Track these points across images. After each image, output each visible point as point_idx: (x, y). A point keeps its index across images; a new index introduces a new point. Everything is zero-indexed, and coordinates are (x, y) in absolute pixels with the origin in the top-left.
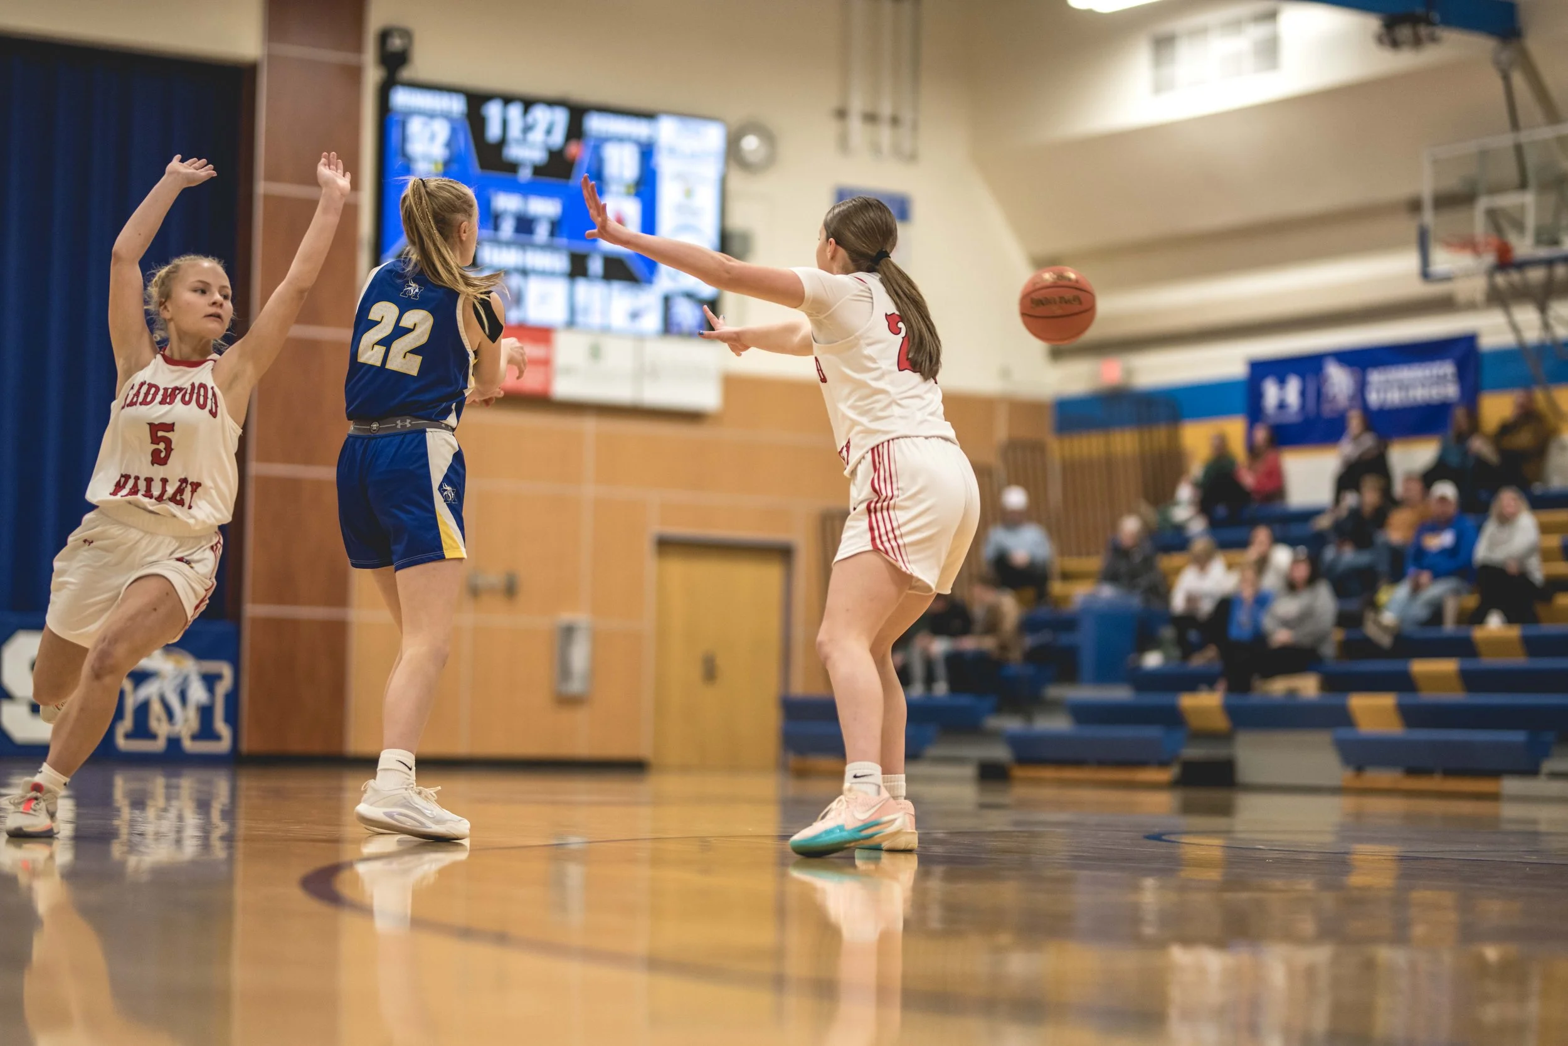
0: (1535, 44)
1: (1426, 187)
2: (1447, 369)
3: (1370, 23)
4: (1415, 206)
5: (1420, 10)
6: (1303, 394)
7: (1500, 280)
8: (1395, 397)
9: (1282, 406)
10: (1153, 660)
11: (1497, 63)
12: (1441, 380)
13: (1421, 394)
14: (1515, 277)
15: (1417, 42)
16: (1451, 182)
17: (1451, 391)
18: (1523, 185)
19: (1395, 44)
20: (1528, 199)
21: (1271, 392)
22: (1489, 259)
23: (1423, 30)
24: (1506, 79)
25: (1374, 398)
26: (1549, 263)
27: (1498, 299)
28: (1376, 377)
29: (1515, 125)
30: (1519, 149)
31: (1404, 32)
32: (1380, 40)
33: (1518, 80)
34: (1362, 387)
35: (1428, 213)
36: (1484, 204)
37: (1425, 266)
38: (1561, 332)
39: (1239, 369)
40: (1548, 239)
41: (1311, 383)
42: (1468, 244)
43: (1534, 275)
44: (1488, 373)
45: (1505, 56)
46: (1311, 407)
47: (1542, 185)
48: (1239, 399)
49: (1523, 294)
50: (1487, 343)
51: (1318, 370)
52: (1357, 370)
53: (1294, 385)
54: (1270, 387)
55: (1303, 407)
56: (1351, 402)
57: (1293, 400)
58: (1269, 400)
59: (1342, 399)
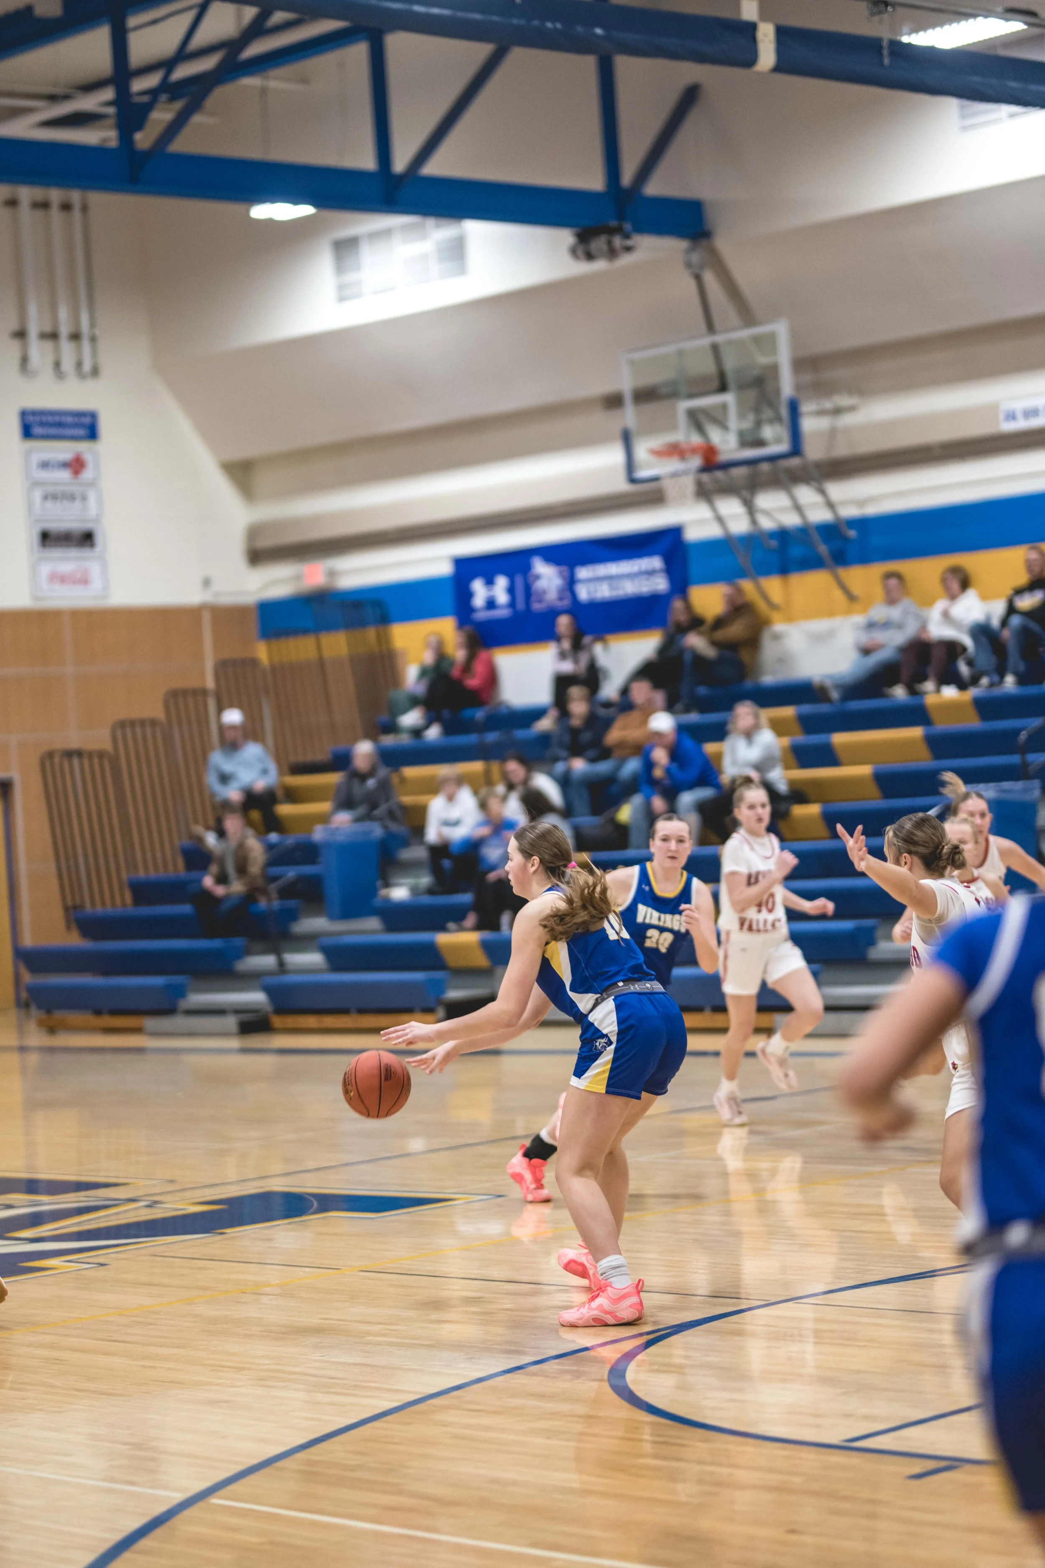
0: (722, 242)
1: (626, 384)
2: (656, 562)
3: (565, 237)
4: (614, 401)
5: (613, 223)
6: (511, 590)
7: (705, 477)
8: (604, 592)
9: (491, 604)
10: (400, 893)
11: (689, 265)
12: (651, 573)
13: (630, 588)
14: (719, 475)
15: (612, 253)
16: (648, 380)
17: (661, 584)
18: (723, 388)
19: (590, 257)
20: (729, 398)
21: (479, 591)
22: (696, 462)
23: (617, 241)
24: (698, 278)
25: (583, 593)
26: (754, 462)
27: (704, 493)
28: (583, 573)
29: (711, 328)
30: (715, 349)
31: (599, 243)
32: (573, 252)
33: (709, 278)
34: (571, 583)
35: (629, 416)
36: (684, 405)
37: (630, 465)
38: (767, 524)
39: (445, 569)
40: (752, 440)
41: (519, 581)
42: (675, 451)
43: (738, 472)
44: (695, 566)
45: (695, 257)
46: (521, 605)
47: (743, 386)
48: (448, 598)
49: (728, 490)
50: (692, 535)
51: (527, 570)
52: (565, 568)
53: (502, 582)
54: (478, 587)
55: (512, 604)
56: (561, 599)
57: (502, 597)
58: (479, 599)
59: (552, 596)
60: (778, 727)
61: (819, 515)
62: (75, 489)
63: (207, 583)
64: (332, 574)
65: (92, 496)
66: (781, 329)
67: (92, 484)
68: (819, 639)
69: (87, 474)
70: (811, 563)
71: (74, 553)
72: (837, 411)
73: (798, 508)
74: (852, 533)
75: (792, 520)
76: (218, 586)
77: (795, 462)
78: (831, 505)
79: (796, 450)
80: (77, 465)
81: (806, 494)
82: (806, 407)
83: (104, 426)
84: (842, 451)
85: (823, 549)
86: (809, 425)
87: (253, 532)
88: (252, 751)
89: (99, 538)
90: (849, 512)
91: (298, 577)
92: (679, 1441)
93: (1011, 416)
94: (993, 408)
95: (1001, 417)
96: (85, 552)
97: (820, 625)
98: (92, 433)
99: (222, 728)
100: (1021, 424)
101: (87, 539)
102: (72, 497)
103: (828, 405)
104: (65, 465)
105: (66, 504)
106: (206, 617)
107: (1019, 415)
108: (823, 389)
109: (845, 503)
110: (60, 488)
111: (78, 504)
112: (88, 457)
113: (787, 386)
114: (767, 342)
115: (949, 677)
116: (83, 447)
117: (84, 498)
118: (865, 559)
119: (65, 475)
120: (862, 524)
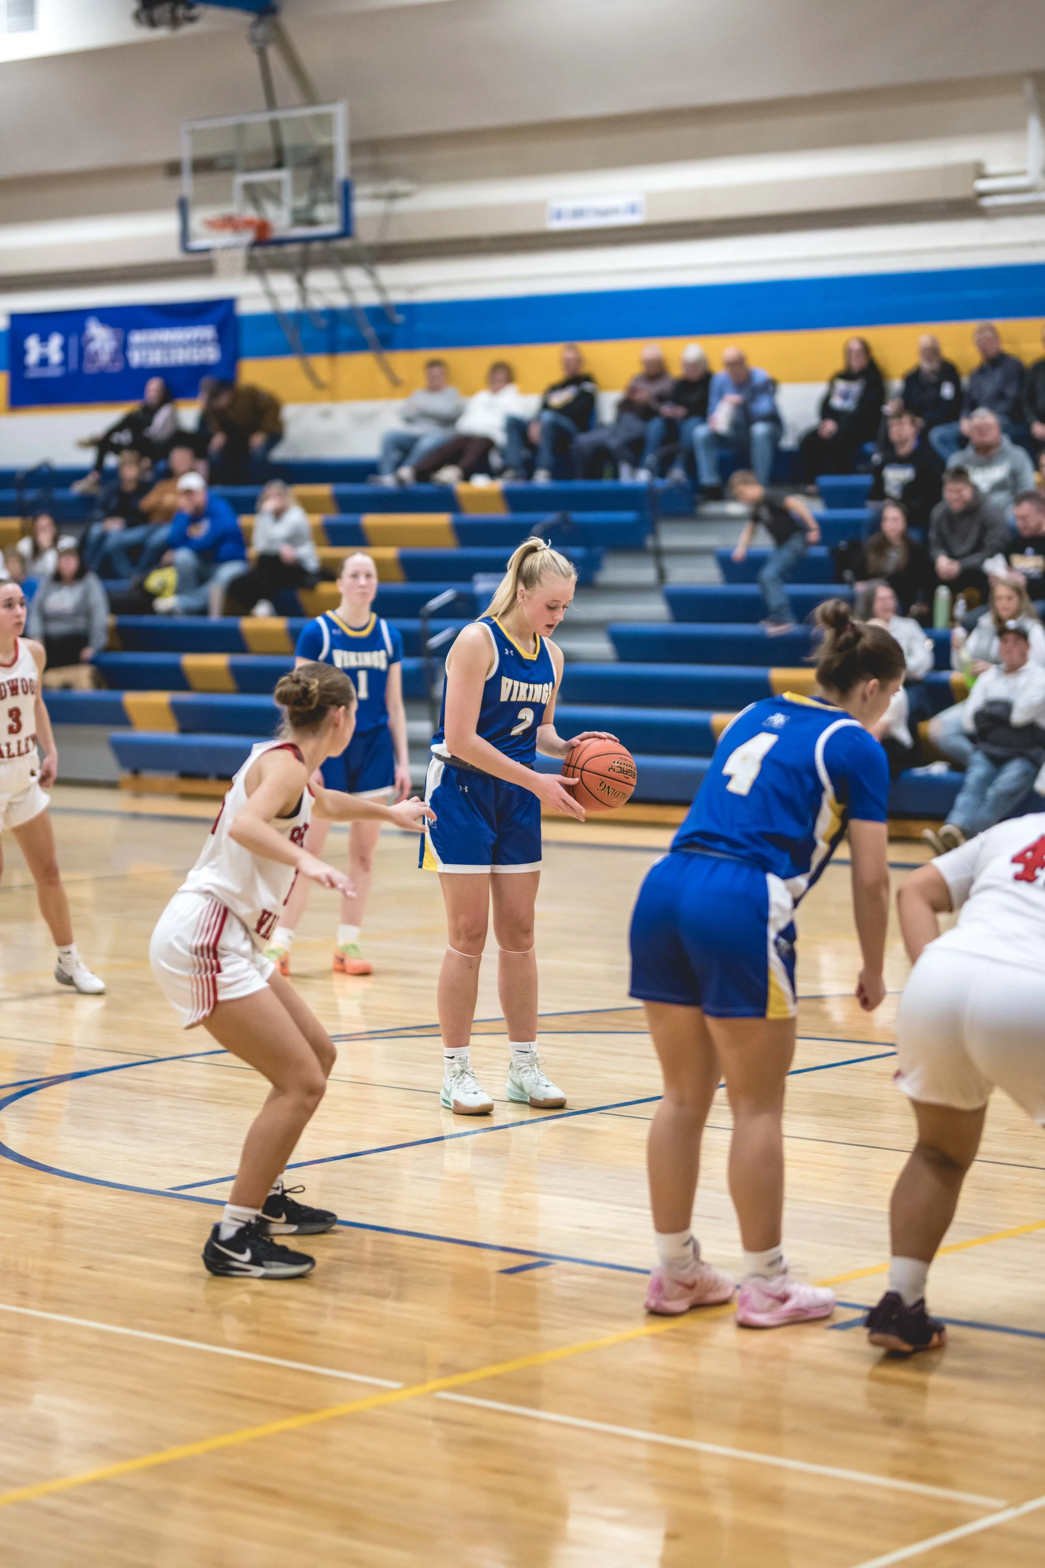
0: (289, 20)
1: (185, 152)
2: (207, 332)
3: (131, 3)
4: (173, 169)
6: (64, 348)
7: (258, 252)
8: (156, 358)
9: (44, 362)
11: (253, 39)
12: (202, 343)
13: (181, 357)
14: (272, 251)
15: (175, 22)
16: (209, 150)
17: (211, 354)
18: (279, 165)
19: (153, 23)
20: (284, 175)
21: (33, 348)
22: (248, 236)
23: (181, 11)
24: (262, 53)
25: (136, 358)
26: (306, 241)
27: (255, 267)
28: (137, 338)
29: (271, 103)
30: (275, 125)
31: (162, 11)
32: (137, 16)
33: (273, 53)
34: (124, 347)
35: (187, 185)
36: (241, 179)
37: (185, 235)
38: (317, 303)
39: (2, 323)
40: (304, 218)
41: (73, 340)
42: (229, 223)
43: (293, 249)
44: (247, 339)
45: (261, 32)
46: (73, 364)
47: (300, 165)
48: (3, 353)
49: (280, 266)
50: (245, 308)
51: (81, 330)
52: (118, 332)
53: (56, 342)
54: (32, 344)
55: (65, 363)
56: (113, 361)
57: (55, 356)
58: (33, 357)
59: (105, 358)
60: (309, 505)
61: (368, 298)
66: (339, 111)
68: (363, 420)
70: (357, 345)
72: (393, 196)
73: (346, 289)
74: (400, 318)
75: (340, 301)
77: (345, 244)
78: (380, 289)
79: (347, 231)
81: (356, 276)
82: (361, 190)
84: (395, 235)
85: (369, 332)
86: (362, 208)
90: (398, 297)
92: (19, 1182)
93: (559, 215)
94: (541, 204)
95: (548, 215)
97: (364, 407)
100: (568, 224)
103: (383, 189)
107: (567, 214)
108: (380, 173)
109: (394, 288)
113: (341, 168)
114: (324, 122)
115: (481, 466)
118: (411, 344)
120: (411, 310)
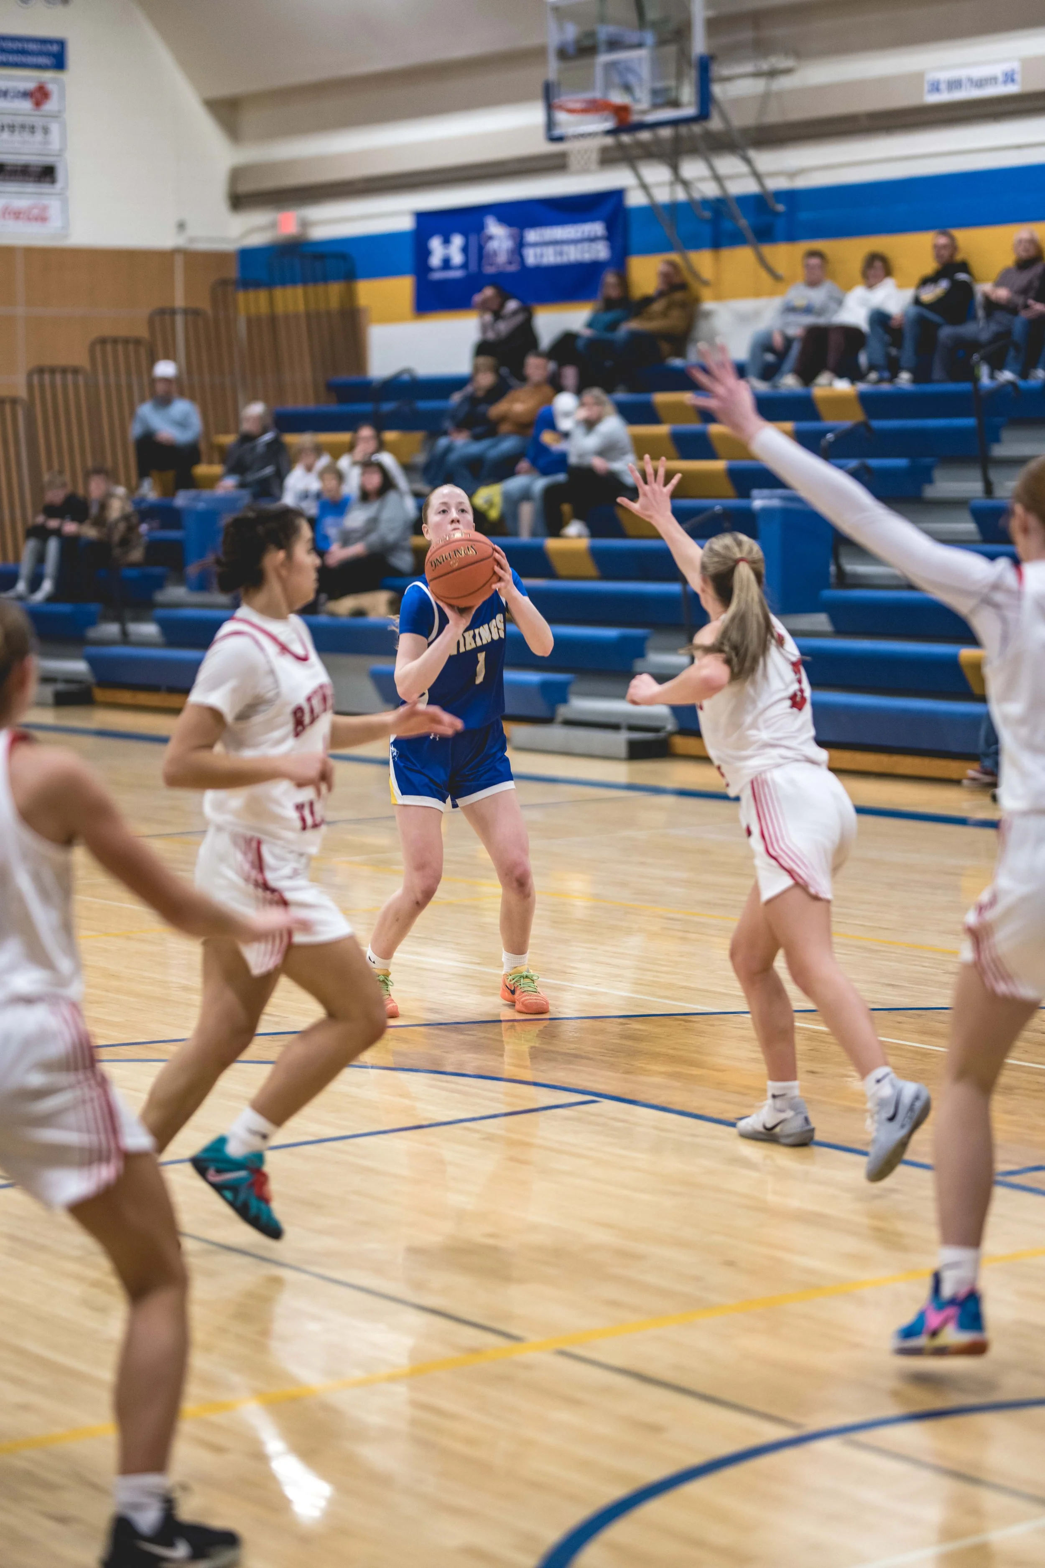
1: (552, 38)
2: (597, 228)
6: (465, 250)
7: (623, 138)
8: (550, 257)
9: (446, 264)
12: (592, 240)
13: (573, 255)
17: (601, 252)
18: (639, 44)
20: (642, 55)
21: (437, 249)
22: (609, 122)
25: (531, 257)
28: (532, 235)
34: (520, 245)
35: (552, 70)
36: (603, 60)
37: (550, 121)
38: (697, 193)
39: (406, 224)
40: (665, 100)
41: (473, 239)
42: (595, 107)
43: (664, 134)
44: (636, 236)
46: (473, 267)
47: (660, 42)
48: (407, 256)
50: (635, 199)
51: (480, 228)
52: (515, 230)
53: (457, 241)
54: (435, 244)
55: (465, 266)
56: (510, 263)
57: (457, 258)
58: (435, 260)
59: (502, 258)
61: (744, 186)
62: (38, 122)
63: (181, 226)
64: (305, 224)
65: (55, 128)
67: (56, 116)
68: (743, 319)
69: (50, 106)
71: (31, 187)
72: (774, 73)
73: (717, 178)
74: (781, 208)
75: (711, 191)
76: (192, 231)
78: (757, 176)
79: (707, 113)
80: (40, 95)
81: (728, 164)
82: (722, 70)
83: (73, 56)
85: (744, 224)
86: (728, 89)
87: (236, 175)
88: (181, 407)
89: (60, 174)
90: (775, 184)
91: (273, 225)
93: (935, 87)
94: (919, 76)
95: (926, 87)
96: (45, 188)
97: (747, 305)
98: (59, 62)
99: (153, 381)
100: (944, 97)
101: (47, 174)
102: (32, 129)
103: (765, 65)
104: (26, 95)
105: (26, 136)
106: (179, 261)
107: (943, 86)
108: (761, 48)
109: (774, 174)
110: (19, 120)
111: (39, 137)
112: (52, 87)
113: (699, 45)
116: (47, 76)
117: (46, 131)
118: (791, 237)
119: (26, 105)
120: (790, 197)
